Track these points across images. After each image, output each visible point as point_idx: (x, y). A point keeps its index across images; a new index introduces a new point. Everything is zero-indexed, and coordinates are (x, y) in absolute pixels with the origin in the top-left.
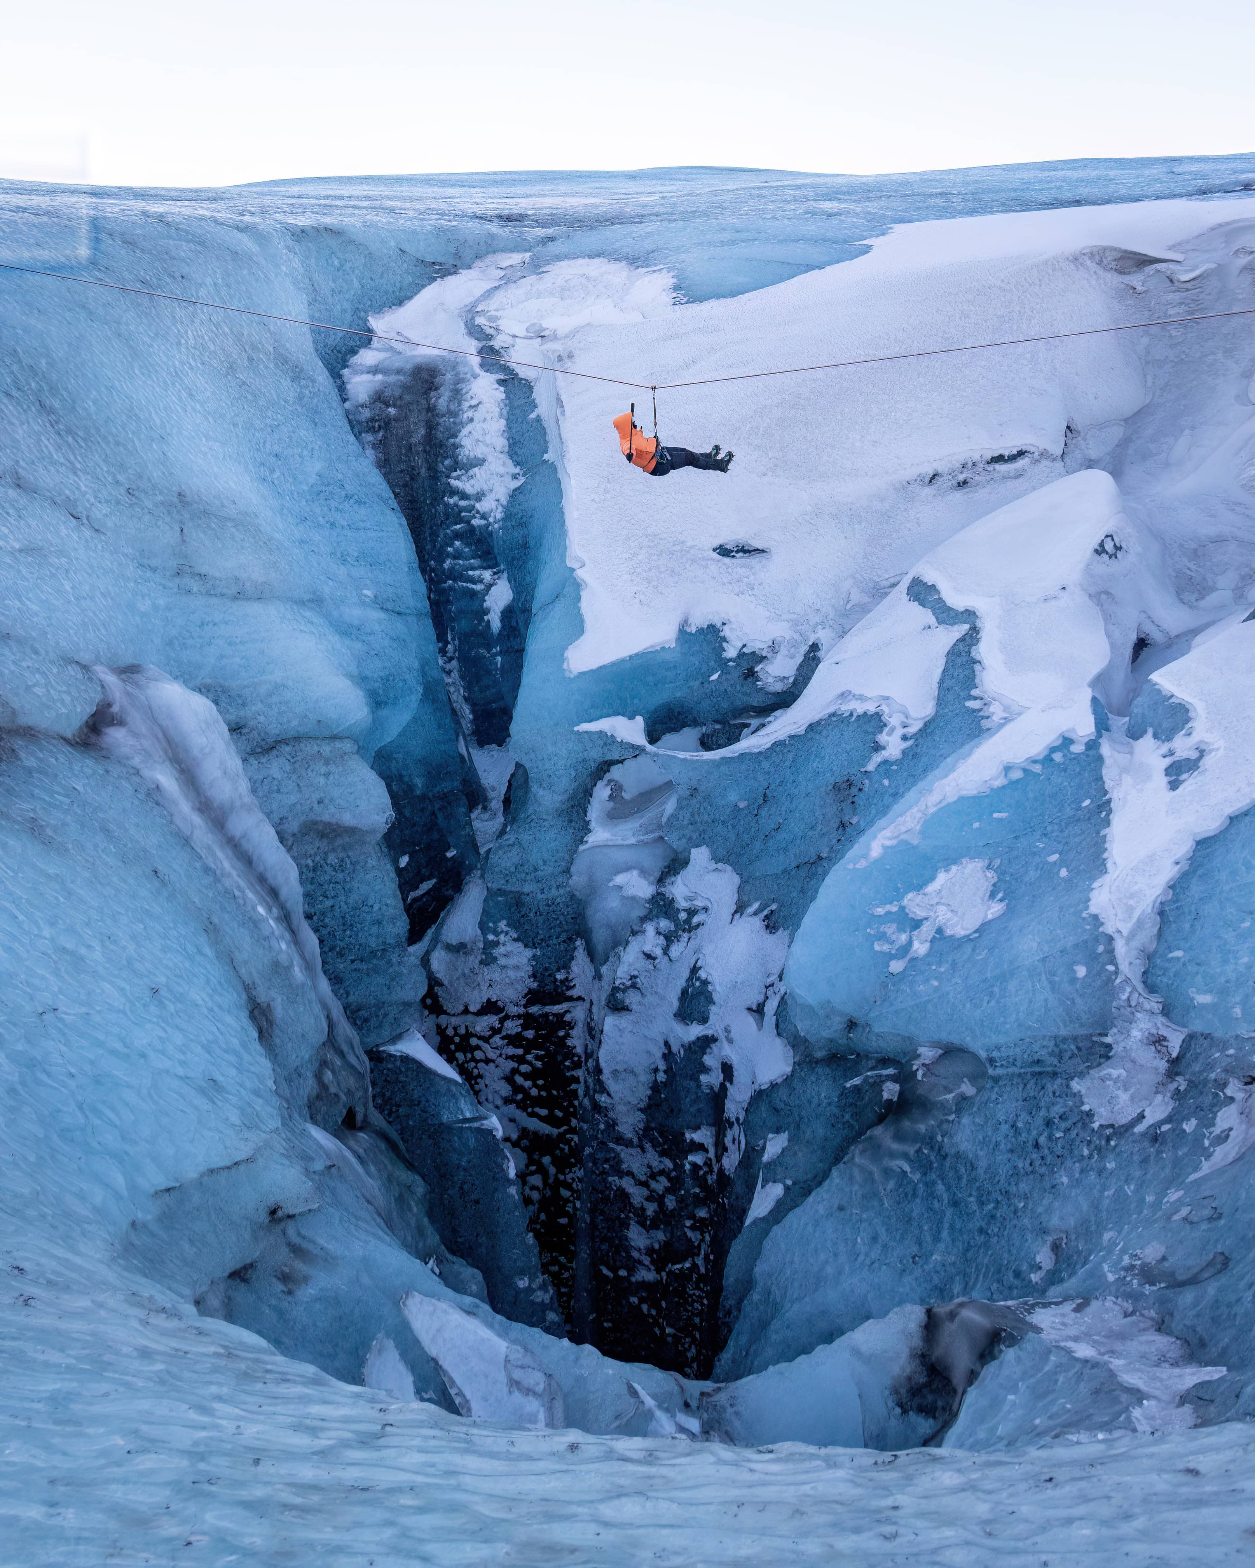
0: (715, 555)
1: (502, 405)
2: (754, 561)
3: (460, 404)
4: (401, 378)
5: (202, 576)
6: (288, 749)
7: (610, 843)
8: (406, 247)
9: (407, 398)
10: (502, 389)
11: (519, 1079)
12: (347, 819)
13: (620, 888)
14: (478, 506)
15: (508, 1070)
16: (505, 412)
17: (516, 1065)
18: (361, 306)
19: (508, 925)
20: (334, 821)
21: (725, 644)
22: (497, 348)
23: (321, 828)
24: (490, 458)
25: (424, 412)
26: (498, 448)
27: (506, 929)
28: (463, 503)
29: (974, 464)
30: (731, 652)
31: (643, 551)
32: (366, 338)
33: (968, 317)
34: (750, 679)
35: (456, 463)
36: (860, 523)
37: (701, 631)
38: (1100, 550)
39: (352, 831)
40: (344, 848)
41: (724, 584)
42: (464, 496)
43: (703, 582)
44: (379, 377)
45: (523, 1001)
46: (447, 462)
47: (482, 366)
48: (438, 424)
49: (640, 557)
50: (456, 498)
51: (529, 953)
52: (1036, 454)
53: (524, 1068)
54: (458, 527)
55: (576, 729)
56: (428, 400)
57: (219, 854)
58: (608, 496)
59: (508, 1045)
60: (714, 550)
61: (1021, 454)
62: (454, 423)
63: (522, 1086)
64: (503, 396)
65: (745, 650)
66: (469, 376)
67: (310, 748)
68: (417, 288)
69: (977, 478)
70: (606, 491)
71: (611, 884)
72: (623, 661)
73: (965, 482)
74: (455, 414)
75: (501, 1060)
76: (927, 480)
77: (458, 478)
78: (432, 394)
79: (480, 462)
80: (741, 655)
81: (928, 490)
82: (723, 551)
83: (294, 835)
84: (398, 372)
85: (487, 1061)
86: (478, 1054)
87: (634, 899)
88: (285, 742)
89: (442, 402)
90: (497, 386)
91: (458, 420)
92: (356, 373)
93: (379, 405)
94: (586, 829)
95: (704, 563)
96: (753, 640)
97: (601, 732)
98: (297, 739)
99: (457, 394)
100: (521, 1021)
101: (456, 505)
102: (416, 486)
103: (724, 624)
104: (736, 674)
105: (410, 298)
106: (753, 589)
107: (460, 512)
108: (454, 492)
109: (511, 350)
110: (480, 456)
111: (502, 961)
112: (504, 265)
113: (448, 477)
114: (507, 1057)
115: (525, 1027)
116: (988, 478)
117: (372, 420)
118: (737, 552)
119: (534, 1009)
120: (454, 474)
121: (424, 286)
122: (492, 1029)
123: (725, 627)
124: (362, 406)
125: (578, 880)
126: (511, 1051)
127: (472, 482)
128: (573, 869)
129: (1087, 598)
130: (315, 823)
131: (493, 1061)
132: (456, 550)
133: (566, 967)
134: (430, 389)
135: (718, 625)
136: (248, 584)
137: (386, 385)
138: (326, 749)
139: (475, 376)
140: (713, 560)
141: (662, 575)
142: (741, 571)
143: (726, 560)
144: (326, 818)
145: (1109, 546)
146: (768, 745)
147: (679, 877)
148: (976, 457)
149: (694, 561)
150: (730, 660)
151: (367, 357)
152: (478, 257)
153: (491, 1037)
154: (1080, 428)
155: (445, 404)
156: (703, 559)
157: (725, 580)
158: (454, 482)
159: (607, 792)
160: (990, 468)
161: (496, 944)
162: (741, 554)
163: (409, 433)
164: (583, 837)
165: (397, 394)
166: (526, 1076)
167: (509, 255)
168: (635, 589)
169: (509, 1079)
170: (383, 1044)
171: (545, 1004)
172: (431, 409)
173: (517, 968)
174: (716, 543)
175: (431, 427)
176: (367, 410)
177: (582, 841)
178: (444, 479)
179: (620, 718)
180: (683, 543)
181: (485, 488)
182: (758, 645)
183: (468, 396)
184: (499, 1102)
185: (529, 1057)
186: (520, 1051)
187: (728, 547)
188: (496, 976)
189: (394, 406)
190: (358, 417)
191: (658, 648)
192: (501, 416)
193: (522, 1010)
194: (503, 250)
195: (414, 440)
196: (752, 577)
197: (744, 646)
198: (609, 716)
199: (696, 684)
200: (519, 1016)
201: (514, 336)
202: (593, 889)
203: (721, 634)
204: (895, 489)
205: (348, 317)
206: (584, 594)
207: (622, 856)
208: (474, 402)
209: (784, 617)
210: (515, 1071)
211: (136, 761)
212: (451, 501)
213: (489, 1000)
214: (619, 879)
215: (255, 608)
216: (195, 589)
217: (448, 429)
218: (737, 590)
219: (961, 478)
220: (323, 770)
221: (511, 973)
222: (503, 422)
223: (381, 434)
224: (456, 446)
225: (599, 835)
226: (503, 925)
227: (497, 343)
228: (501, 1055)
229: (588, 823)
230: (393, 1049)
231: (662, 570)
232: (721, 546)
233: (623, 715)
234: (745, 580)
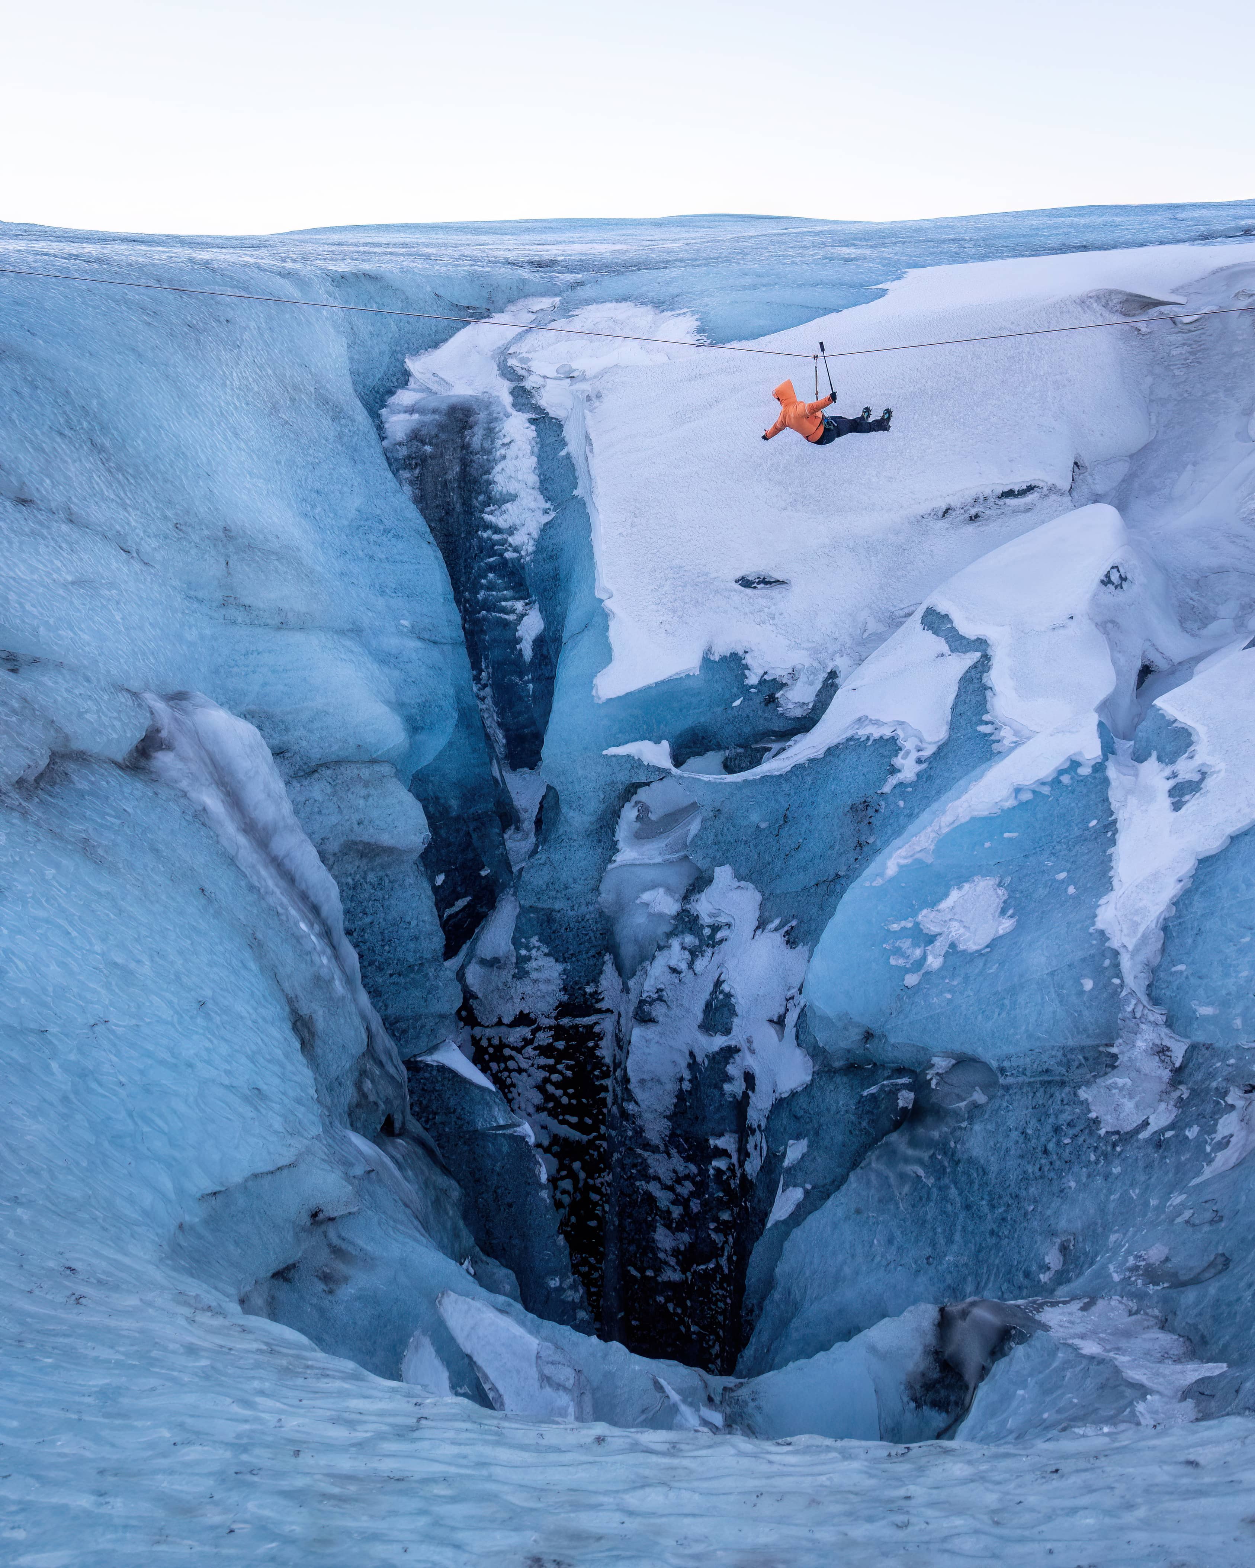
0: (737, 586)
1: (534, 443)
2: (775, 592)
3: (493, 442)
4: (437, 417)
5: (247, 608)
6: (329, 772)
7: (638, 862)
8: (441, 291)
9: (443, 436)
10: (533, 427)
11: (550, 1088)
12: (386, 839)
13: (647, 905)
14: (510, 539)
15: (540, 1079)
16: (536, 450)
17: (547, 1075)
18: (398, 349)
19: (540, 940)
20: (373, 841)
21: (746, 672)
22: (528, 388)
23: (361, 848)
24: (522, 494)
25: (459, 450)
26: (530, 484)
27: (537, 944)
28: (496, 537)
29: (985, 499)
30: (753, 679)
31: (669, 582)
32: (404, 378)
33: (979, 358)
34: (771, 705)
35: (490, 498)
36: (876, 555)
37: (723, 659)
38: (1106, 581)
39: (390, 850)
40: (383, 867)
41: (746, 614)
42: (497, 530)
43: (725, 612)
44: (416, 416)
45: (554, 1014)
46: (481, 498)
47: (514, 405)
48: (472, 461)
49: (665, 589)
50: (489, 532)
51: (559, 967)
52: (1045, 489)
53: (555, 1077)
54: (492, 559)
55: (604, 752)
56: (463, 437)
57: (263, 873)
58: (635, 530)
59: (539, 1055)
60: (737, 581)
61: (1030, 488)
62: (488, 460)
63: (553, 1095)
64: (535, 434)
65: (766, 677)
66: (501, 415)
67: (350, 772)
68: (452, 331)
69: (988, 512)
70: (633, 525)
71: (638, 902)
72: (649, 687)
73: (977, 516)
74: (489, 452)
75: (533, 1070)
76: (940, 514)
77: (491, 513)
78: (467, 432)
79: (512, 498)
80: (763, 682)
81: (941, 524)
82: (745, 582)
83: (335, 854)
84: (434, 411)
85: (520, 1071)
86: (511, 1064)
87: (660, 916)
88: (326, 765)
89: (476, 439)
90: (528, 425)
91: (491, 458)
92: (394, 412)
93: (415, 443)
94: (614, 848)
95: (727, 594)
96: (773, 668)
97: (628, 756)
98: (338, 763)
99: (490, 433)
100: (552, 1033)
101: (490, 539)
102: (451, 520)
103: (746, 652)
104: (758, 700)
105: (445, 340)
106: (773, 618)
107: (494, 545)
108: (488, 526)
109: (542, 390)
110: (513, 492)
111: (534, 975)
112: (535, 309)
113: (482, 512)
114: (540, 1067)
115: (556, 1038)
116: (999, 512)
117: (410, 457)
118: (759, 583)
119: (565, 1021)
120: (488, 509)
121: (458, 329)
122: (525, 1039)
123: (747, 656)
124: (400, 444)
125: (606, 897)
126: (543, 1061)
127: (505, 516)
128: (602, 888)
129: (1093, 626)
130: (355, 843)
131: (526, 1071)
132: (490, 582)
133: (596, 981)
134: (464, 428)
135: (741, 653)
136: (290, 615)
137: (423, 424)
138: (365, 773)
139: (508, 416)
140: (735, 591)
141: (687, 606)
142: (763, 602)
143: (748, 591)
144: (365, 838)
145: (1115, 577)
146: (789, 769)
147: (703, 895)
148: (987, 492)
149: (717, 592)
150: (752, 687)
151: (405, 397)
152: (510, 301)
153: (523, 1047)
154: (1087, 464)
155: (479, 442)
156: (726, 590)
157: (747, 610)
158: (487, 517)
159: (634, 813)
160: (1001, 502)
161: (529, 959)
162: (762, 585)
163: (445, 471)
164: (611, 856)
165: (433, 433)
166: (557, 1085)
167: (540, 299)
168: (661, 619)
169: (541, 1088)
170: (420, 1055)
171: (575, 1017)
172: (465, 447)
173: (548, 981)
174: (739, 575)
175: (465, 464)
176: (404, 448)
177: (610, 861)
178: (478, 515)
179: (647, 742)
180: (707, 574)
181: (518, 522)
182: (779, 672)
183: (501, 434)
184: (531, 1110)
185: (560, 1067)
186: (551, 1061)
187: (750, 578)
188: (529, 989)
189: (430, 444)
190: (396, 455)
191: (683, 675)
192: (532, 453)
193: (553, 1022)
194: (534, 295)
195: (449, 476)
196: (773, 607)
197: (766, 673)
198: (636, 740)
199: (719, 710)
200: (550, 1028)
201: (545, 377)
202: (621, 906)
203: (744, 662)
204: (910, 523)
205: (386, 359)
206: (611, 624)
207: (650, 875)
208: (506, 440)
209: (804, 645)
210: (546, 1080)
211: (184, 784)
212: (485, 535)
213: (521, 1012)
214: (646, 897)
215: (298, 637)
216: (240, 620)
217: (482, 466)
218: (758, 619)
219: (973, 512)
220: (363, 792)
221: (543, 987)
222: (534, 460)
223: (417, 471)
224: (489, 483)
225: (627, 854)
226: (534, 941)
227: (528, 384)
228: (533, 1065)
229: (616, 843)
230: (430, 1059)
231: (687, 600)
232: (743, 578)
233: (650, 740)
234: (766, 610)
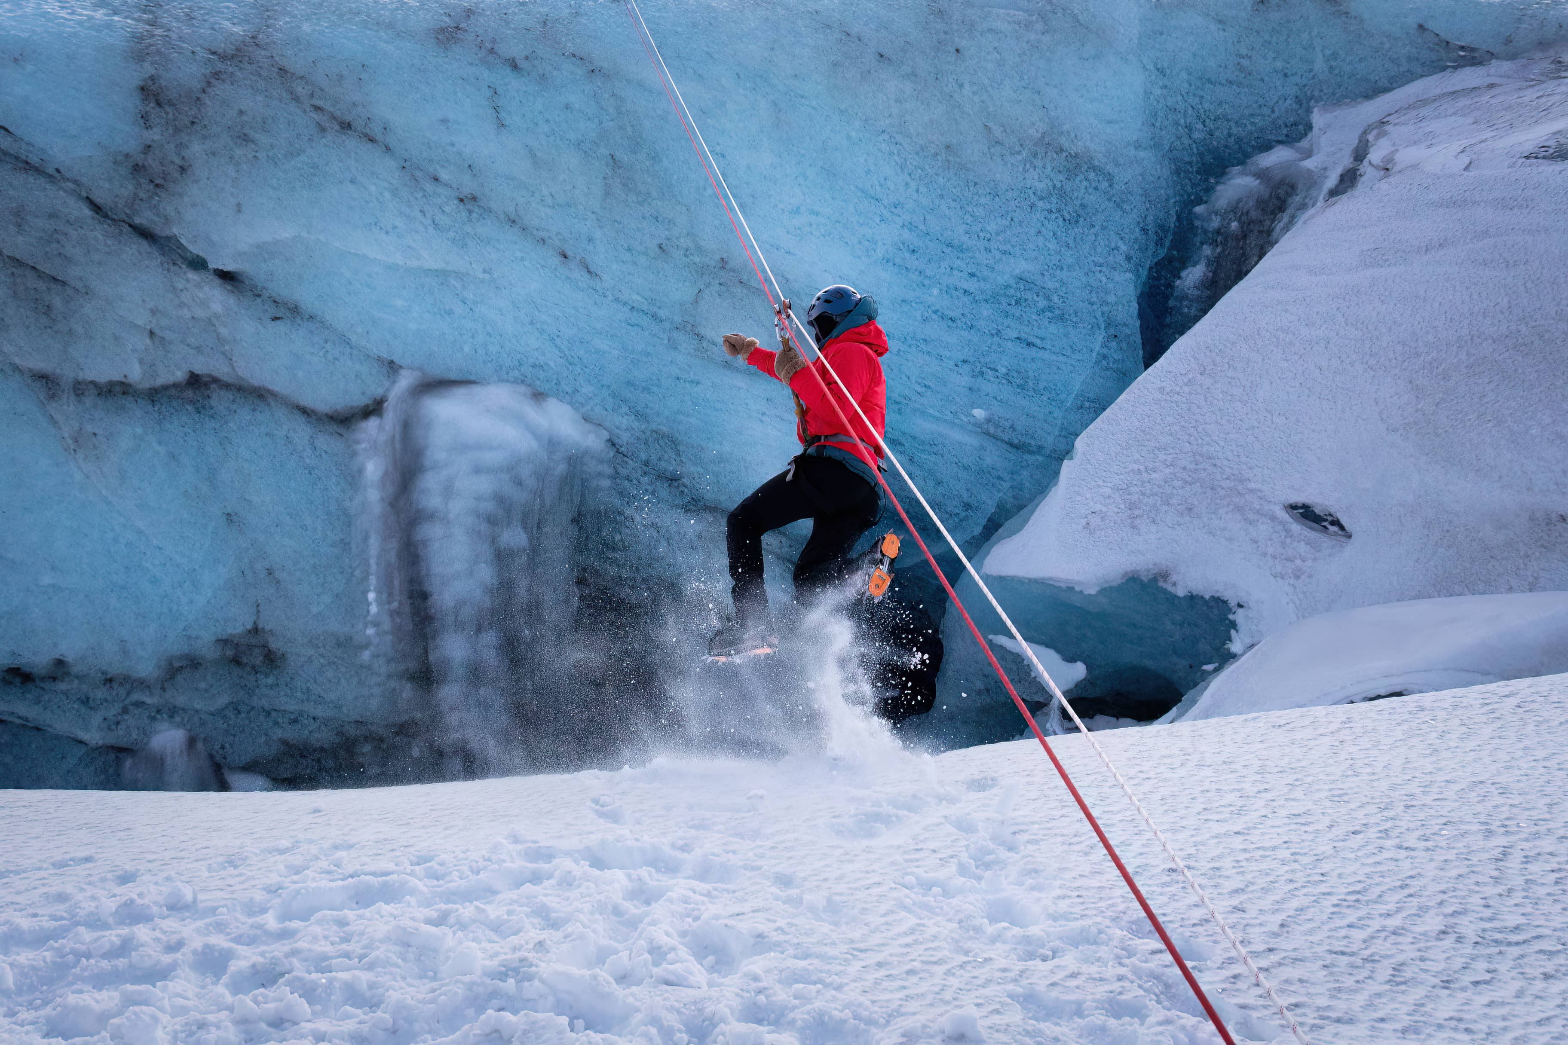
0: (1284, 514)
2: (1325, 542)
9: (1255, 214)
21: (1230, 633)
22: (1359, 173)
31: (1167, 471)
37: (1191, 597)
41: (1265, 555)
43: (1230, 540)
47: (1329, 192)
49: (1154, 475)
60: (1293, 507)
66: (1311, 202)
78: (1278, 215)
82: (1305, 515)
89: (1278, 225)
93: (1230, 215)
95: (1251, 516)
97: (1016, 653)
99: (1290, 222)
103: (1240, 606)
106: (1298, 577)
117: (1218, 231)
118: (1321, 521)
123: (1240, 611)
135: (1232, 603)
137: (1250, 194)
140: (1273, 518)
141: (1165, 508)
142: (1303, 548)
143: (1296, 528)
149: (1239, 509)
151: (1276, 157)
156: (1258, 512)
165: (1250, 207)
174: (1303, 499)
176: (1218, 219)
179: (1050, 650)
180: (1242, 481)
191: (1063, 585)
196: (1309, 563)
203: (1233, 617)
218: (1279, 569)
223: (1217, 250)
231: (1174, 501)
232: (1305, 507)
233: (1058, 651)
234: (1298, 562)
